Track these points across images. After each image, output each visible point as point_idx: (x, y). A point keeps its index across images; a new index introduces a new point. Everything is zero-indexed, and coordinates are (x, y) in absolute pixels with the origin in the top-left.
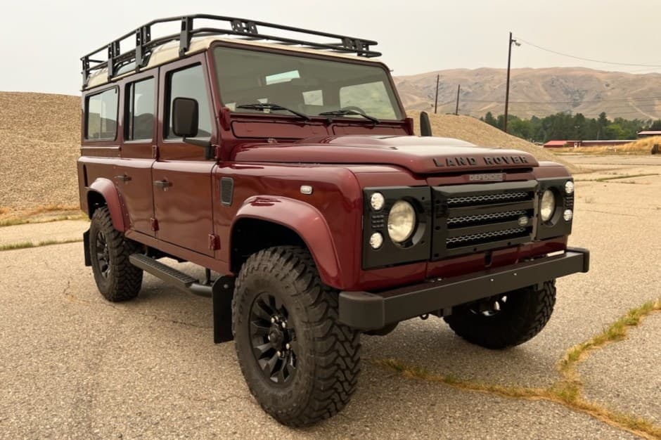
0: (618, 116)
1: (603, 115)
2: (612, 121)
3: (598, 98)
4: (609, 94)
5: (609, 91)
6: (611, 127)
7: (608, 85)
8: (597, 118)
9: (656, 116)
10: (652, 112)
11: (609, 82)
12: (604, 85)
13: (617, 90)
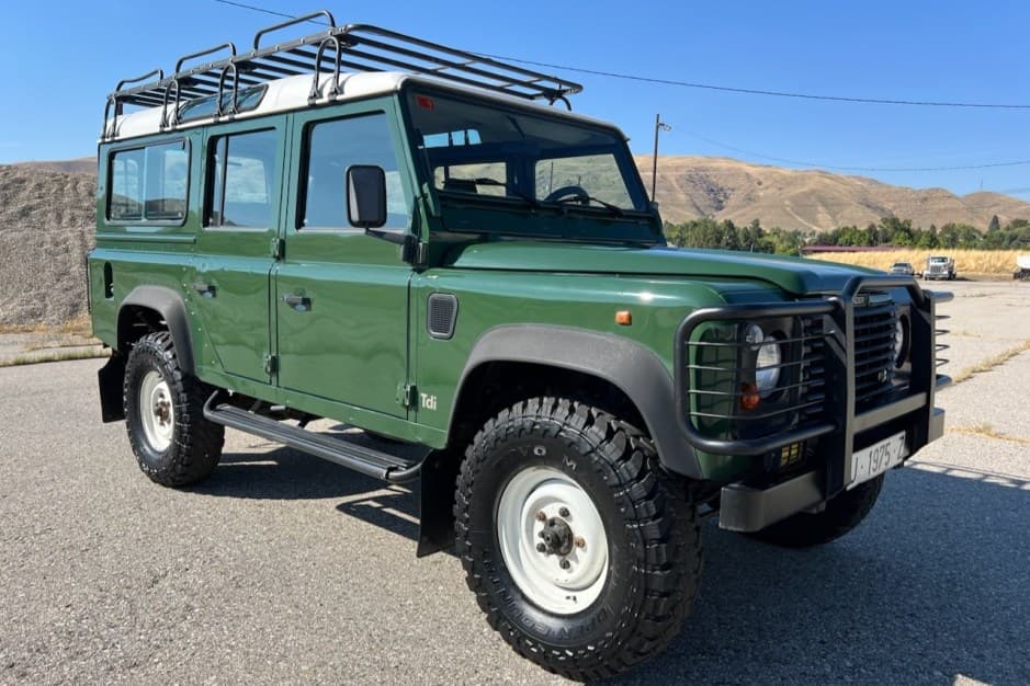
0: (775, 226)
1: (756, 223)
2: (768, 232)
3: (750, 199)
4: (761, 194)
5: (761, 190)
6: (766, 239)
7: (760, 183)
8: (749, 226)
9: (820, 226)
10: (815, 222)
11: (761, 179)
12: (755, 183)
13: (770, 191)
